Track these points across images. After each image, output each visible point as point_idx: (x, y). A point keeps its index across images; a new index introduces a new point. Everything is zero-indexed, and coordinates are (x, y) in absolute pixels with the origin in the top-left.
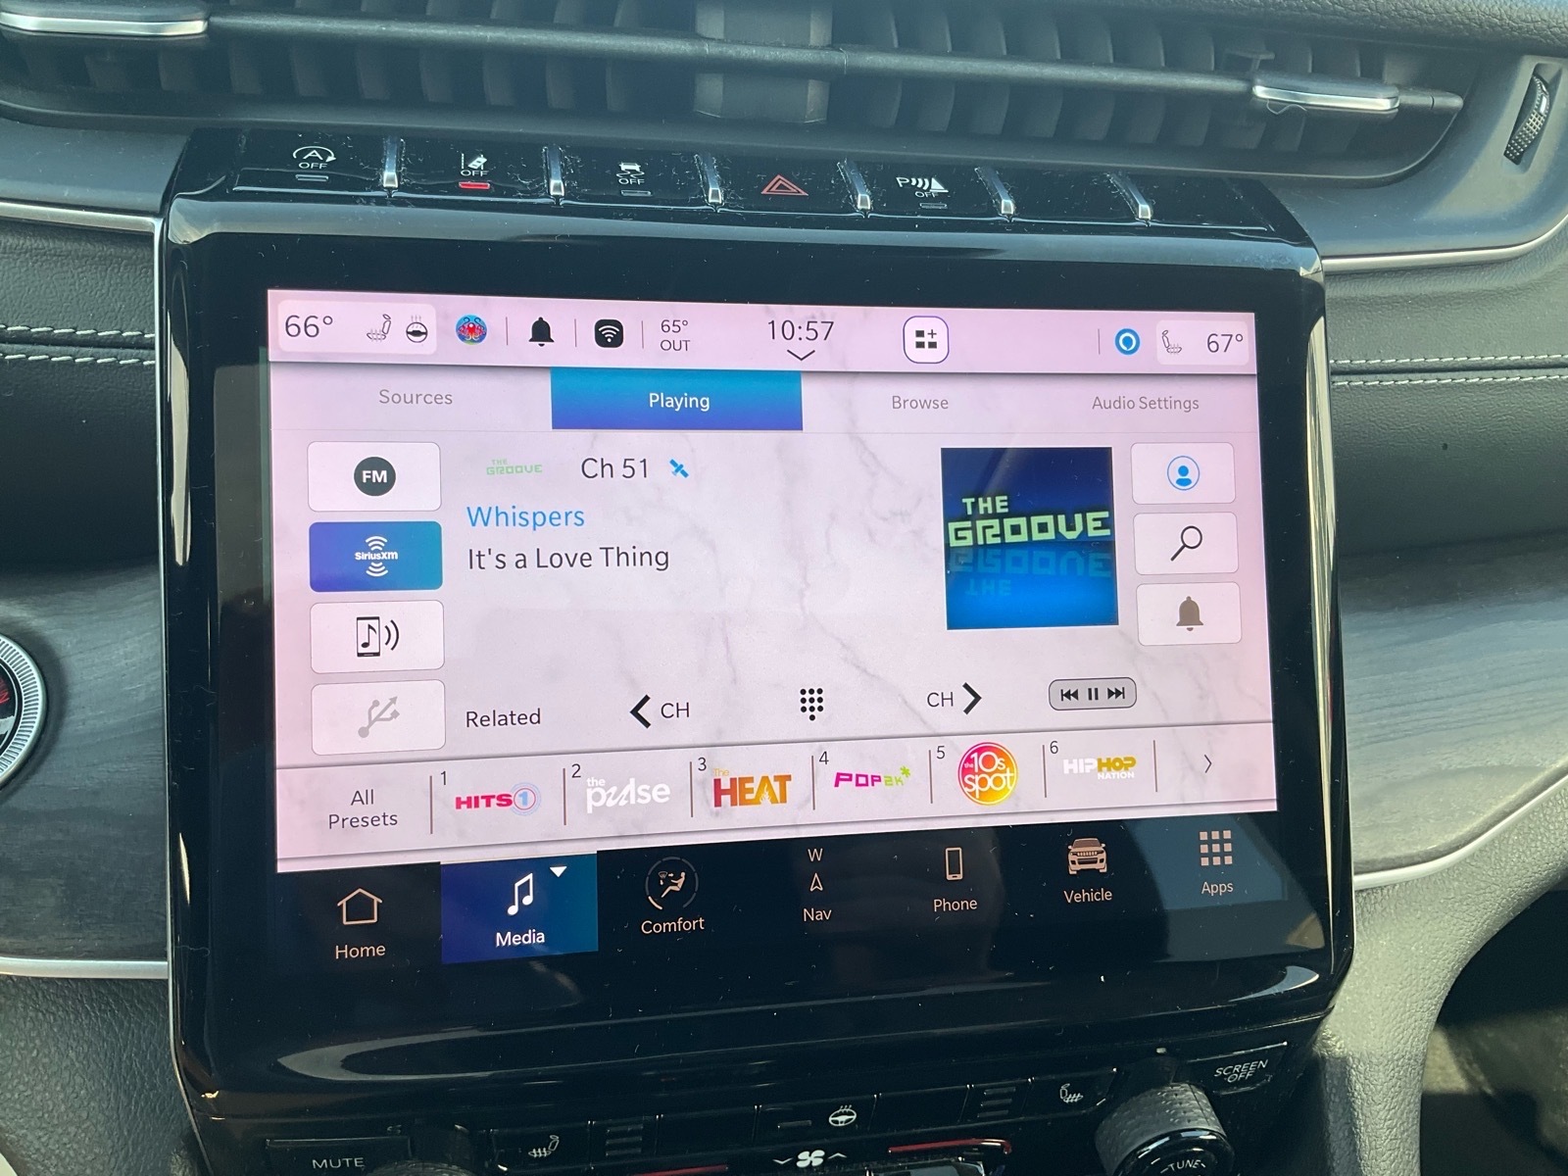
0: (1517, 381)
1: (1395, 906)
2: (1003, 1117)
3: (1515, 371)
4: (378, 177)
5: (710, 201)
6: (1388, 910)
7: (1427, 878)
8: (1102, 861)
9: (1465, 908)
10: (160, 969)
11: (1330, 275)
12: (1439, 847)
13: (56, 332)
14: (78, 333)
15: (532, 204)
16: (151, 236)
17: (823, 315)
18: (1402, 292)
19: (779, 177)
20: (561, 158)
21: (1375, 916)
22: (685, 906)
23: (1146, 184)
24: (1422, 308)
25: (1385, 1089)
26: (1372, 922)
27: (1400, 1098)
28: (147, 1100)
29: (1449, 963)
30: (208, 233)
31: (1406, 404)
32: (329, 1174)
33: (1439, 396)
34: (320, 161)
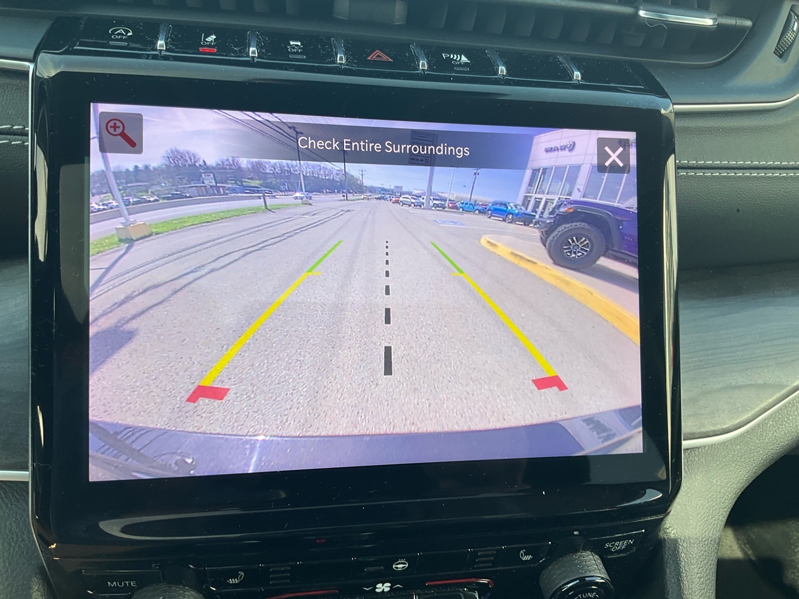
0: (778, 176)
1: (706, 458)
2: (488, 567)
3: (777, 170)
4: (155, 44)
5: (338, 62)
6: (701, 460)
7: (723, 443)
9: (744, 460)
10: (24, 475)
11: (678, 114)
12: (730, 426)
15: (239, 60)
16: (28, 72)
18: (716, 125)
19: (377, 51)
20: (257, 37)
21: (694, 463)
23: (579, 63)
24: (727, 134)
25: (697, 557)
26: (692, 466)
27: (706, 562)
28: (19, 547)
29: (734, 490)
30: (58, 71)
31: (718, 186)
32: (117, 590)
33: (735, 182)
34: (124, 35)
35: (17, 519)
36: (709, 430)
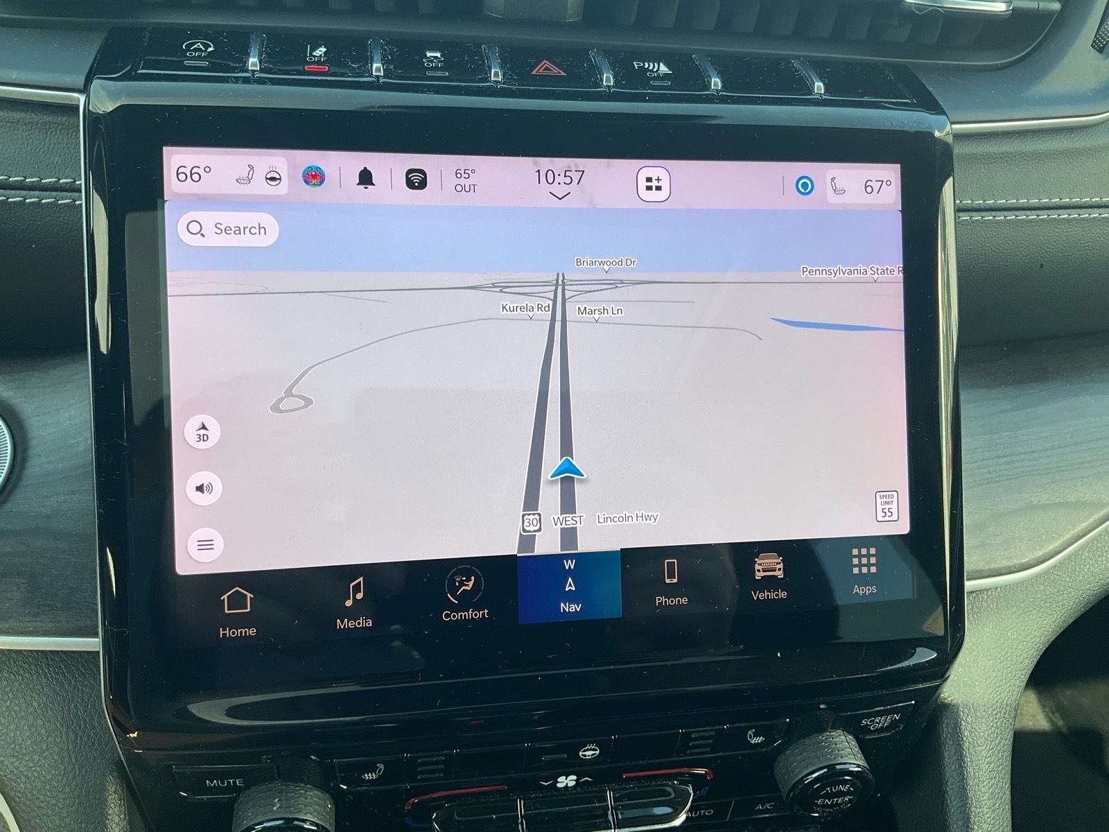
0: (1096, 217)
1: (997, 603)
2: (706, 753)
3: (1096, 209)
4: (246, 62)
5: (492, 79)
6: (991, 606)
7: (1021, 583)
8: (779, 570)
9: (1049, 605)
10: (93, 644)
11: (958, 137)
12: (1030, 560)
13: (11, 179)
14: (27, 180)
15: (359, 82)
16: (77, 107)
17: (576, 165)
18: (1011, 150)
19: (545, 61)
20: (382, 48)
21: (982, 610)
22: (474, 601)
23: (822, 69)
24: (1026, 162)
25: (986, 736)
26: (979, 615)
27: (997, 741)
28: (89, 736)
29: (1036, 645)
30: (118, 105)
31: (1013, 234)
32: (218, 790)
33: (1038, 228)
34: (203, 51)
35: (84, 700)
36: (1002, 565)
